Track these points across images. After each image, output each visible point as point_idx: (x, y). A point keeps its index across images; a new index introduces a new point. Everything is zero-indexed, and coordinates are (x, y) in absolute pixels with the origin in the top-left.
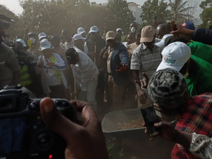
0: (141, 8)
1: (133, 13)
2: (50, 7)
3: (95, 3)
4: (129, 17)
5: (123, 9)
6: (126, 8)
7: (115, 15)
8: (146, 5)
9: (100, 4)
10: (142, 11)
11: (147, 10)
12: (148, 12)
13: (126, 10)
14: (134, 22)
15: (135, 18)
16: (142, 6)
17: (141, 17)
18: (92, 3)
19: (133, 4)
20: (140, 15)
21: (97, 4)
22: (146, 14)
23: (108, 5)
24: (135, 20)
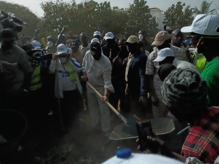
0: (164, 13)
1: (156, 19)
2: (71, 10)
3: (117, 8)
4: (151, 23)
5: (145, 14)
6: (148, 13)
7: (137, 21)
8: (169, 11)
9: (122, 9)
10: (165, 17)
11: (170, 16)
12: (171, 18)
13: (148, 15)
14: (157, 28)
15: (158, 24)
16: (165, 13)
17: (164, 23)
18: (114, 8)
19: (156, 9)
20: (163, 21)
21: (119, 9)
22: (169, 21)
23: (129, 10)
24: (157, 26)
